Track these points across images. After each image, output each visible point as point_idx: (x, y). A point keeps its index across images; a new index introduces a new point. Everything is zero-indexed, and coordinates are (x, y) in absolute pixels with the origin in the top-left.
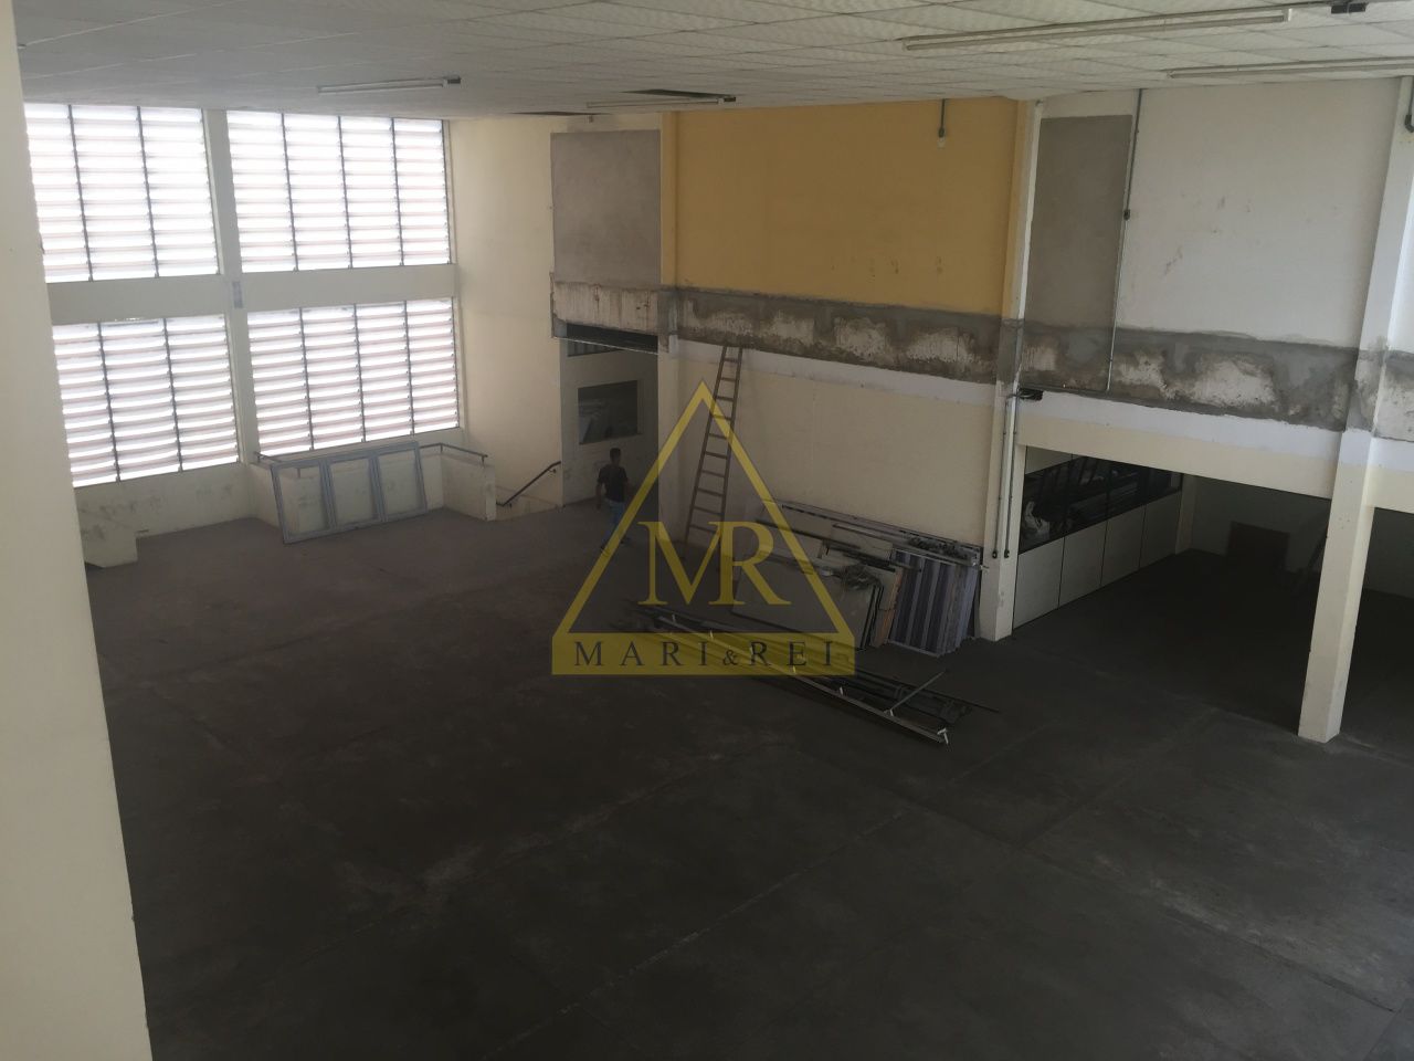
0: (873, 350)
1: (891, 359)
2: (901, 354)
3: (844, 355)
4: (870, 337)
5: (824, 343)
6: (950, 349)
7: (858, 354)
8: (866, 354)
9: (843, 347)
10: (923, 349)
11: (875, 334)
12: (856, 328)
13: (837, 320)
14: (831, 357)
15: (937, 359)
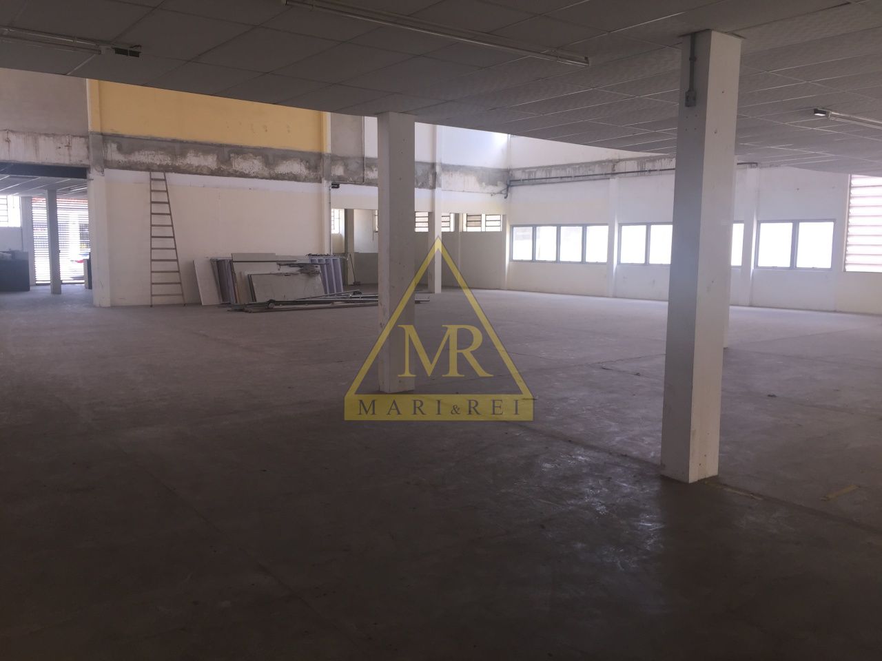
0: (256, 170)
1: (266, 174)
2: (272, 172)
3: (238, 173)
4: (253, 163)
5: (224, 167)
6: (297, 168)
7: (247, 172)
8: (252, 172)
9: (237, 169)
10: (283, 168)
11: (255, 161)
12: (245, 159)
13: (232, 155)
14: (229, 175)
15: (291, 173)
